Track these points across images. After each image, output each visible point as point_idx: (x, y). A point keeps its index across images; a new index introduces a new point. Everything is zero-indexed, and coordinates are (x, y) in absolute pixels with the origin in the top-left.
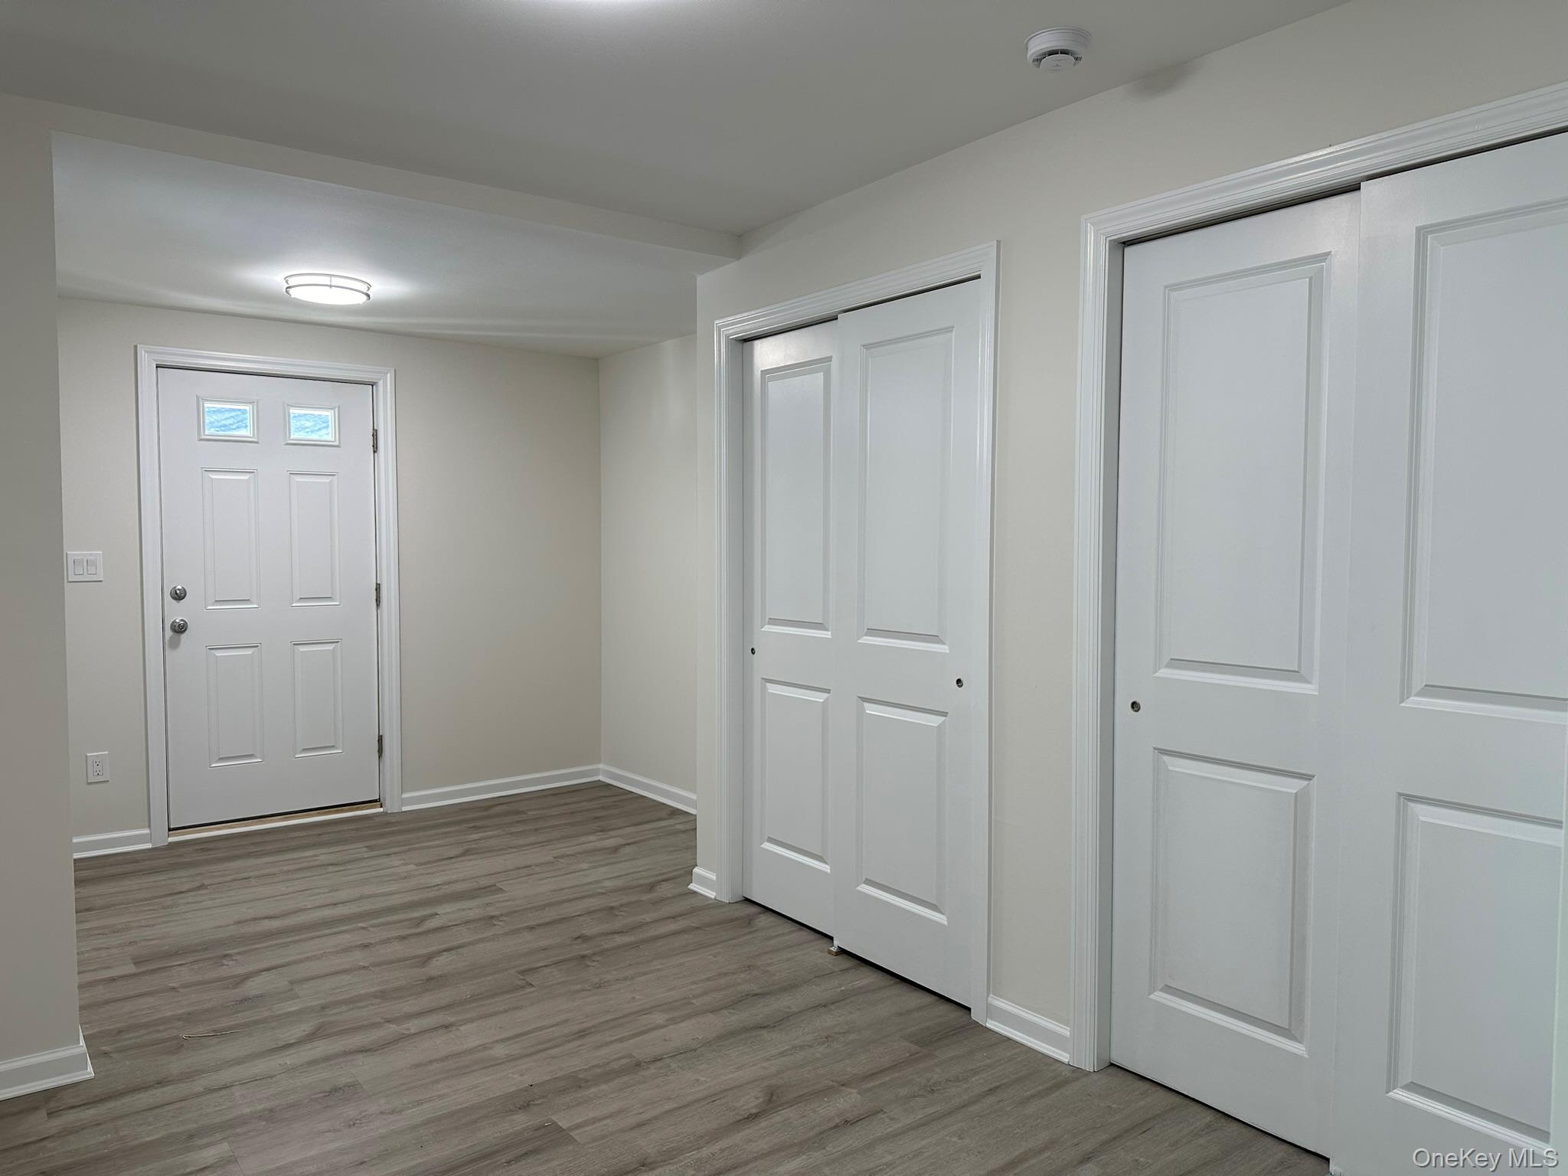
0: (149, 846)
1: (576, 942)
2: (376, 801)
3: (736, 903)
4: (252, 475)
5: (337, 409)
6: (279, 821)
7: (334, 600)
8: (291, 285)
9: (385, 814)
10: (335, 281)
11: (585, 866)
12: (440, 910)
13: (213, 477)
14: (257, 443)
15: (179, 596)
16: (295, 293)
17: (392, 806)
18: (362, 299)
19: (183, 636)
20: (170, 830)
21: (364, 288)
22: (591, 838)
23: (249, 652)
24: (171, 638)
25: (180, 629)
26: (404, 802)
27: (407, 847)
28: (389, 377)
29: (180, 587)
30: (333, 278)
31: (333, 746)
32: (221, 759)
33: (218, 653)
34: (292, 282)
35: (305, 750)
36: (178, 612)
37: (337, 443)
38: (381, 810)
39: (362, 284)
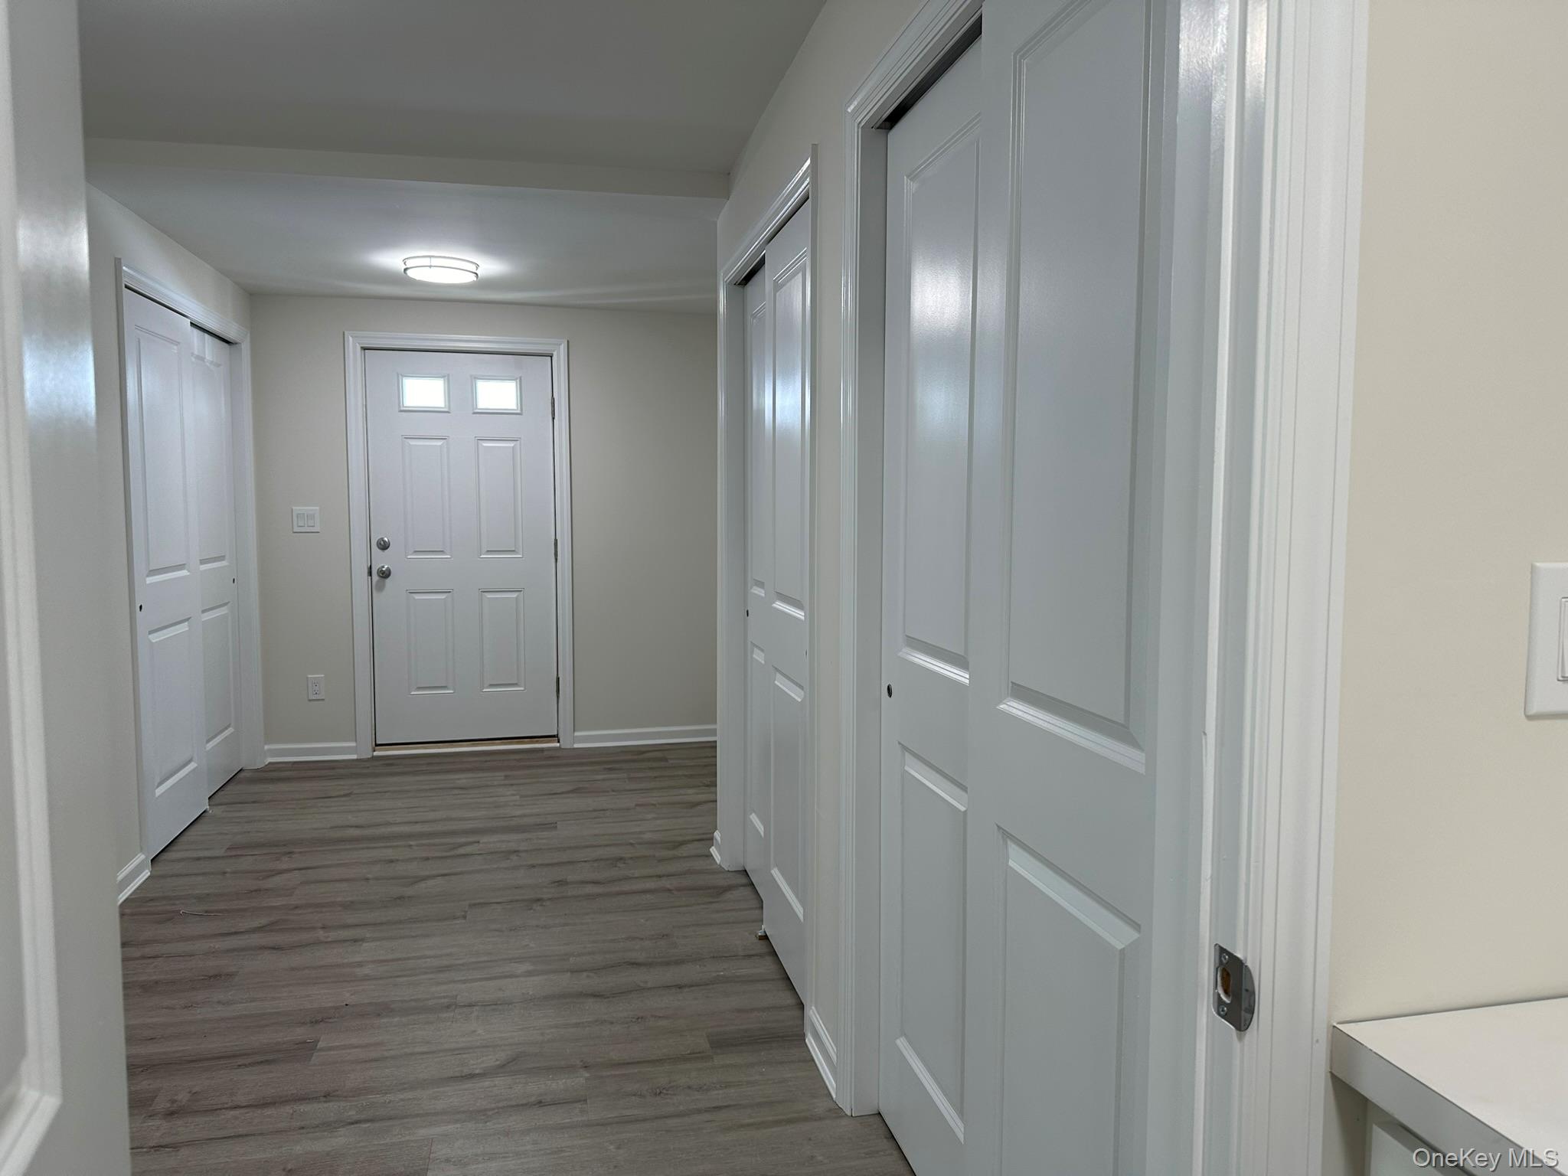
0: (355, 757)
1: (553, 885)
2: (553, 736)
3: (735, 871)
4: (444, 441)
5: (518, 380)
6: (468, 746)
7: (517, 553)
8: (408, 266)
9: (559, 748)
10: (435, 262)
11: (650, 816)
12: (485, 839)
13: (411, 443)
14: (448, 412)
15: (384, 546)
16: (410, 273)
17: (566, 743)
18: (472, 278)
19: (388, 581)
20: (376, 745)
21: (473, 268)
22: (690, 791)
23: (443, 596)
24: (378, 581)
25: (385, 574)
26: (576, 740)
27: (534, 780)
28: (563, 348)
29: (386, 539)
30: (432, 259)
31: (516, 684)
32: (419, 688)
33: (417, 597)
34: (410, 263)
35: (491, 686)
36: (382, 560)
37: (519, 411)
38: (558, 745)
39: (471, 265)
